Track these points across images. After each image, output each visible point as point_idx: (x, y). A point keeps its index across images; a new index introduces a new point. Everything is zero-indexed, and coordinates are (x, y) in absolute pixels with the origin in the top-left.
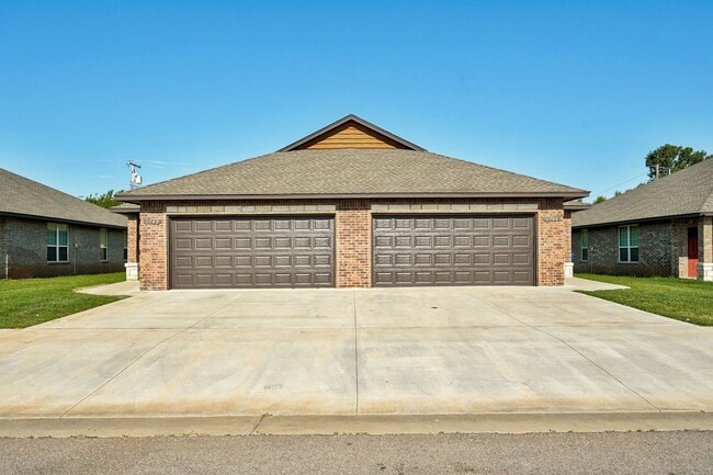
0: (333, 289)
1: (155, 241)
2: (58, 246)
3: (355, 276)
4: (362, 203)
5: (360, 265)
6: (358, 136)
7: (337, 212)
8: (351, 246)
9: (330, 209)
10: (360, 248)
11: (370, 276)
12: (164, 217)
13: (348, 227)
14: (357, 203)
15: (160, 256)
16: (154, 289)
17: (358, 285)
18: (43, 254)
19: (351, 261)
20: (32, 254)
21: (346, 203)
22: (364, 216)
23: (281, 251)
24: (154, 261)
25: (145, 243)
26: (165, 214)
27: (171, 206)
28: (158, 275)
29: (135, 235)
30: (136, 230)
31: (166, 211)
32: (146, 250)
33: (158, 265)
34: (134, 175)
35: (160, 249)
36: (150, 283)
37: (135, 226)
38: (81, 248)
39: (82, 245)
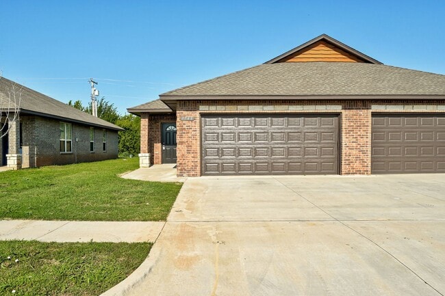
0: (338, 176)
1: (190, 135)
2: (66, 140)
3: (357, 165)
4: (364, 103)
5: (362, 156)
6: (329, 52)
7: (343, 111)
8: (354, 140)
9: (337, 108)
10: (361, 141)
11: (370, 165)
12: (197, 114)
13: (352, 124)
14: (360, 104)
15: (193, 147)
16: (189, 176)
17: (359, 172)
18: (57, 146)
19: (354, 152)
20: (51, 146)
21: (351, 103)
22: (365, 115)
23: (294, 144)
24: (189, 152)
25: (181, 136)
26: (198, 112)
27: (203, 105)
28: (193, 164)
29: (147, 131)
30: (147, 127)
31: (198, 110)
32: (182, 143)
33: (192, 155)
34: (93, 89)
35: (194, 142)
36: (185, 170)
37: (147, 124)
38: (80, 141)
39: (80, 140)
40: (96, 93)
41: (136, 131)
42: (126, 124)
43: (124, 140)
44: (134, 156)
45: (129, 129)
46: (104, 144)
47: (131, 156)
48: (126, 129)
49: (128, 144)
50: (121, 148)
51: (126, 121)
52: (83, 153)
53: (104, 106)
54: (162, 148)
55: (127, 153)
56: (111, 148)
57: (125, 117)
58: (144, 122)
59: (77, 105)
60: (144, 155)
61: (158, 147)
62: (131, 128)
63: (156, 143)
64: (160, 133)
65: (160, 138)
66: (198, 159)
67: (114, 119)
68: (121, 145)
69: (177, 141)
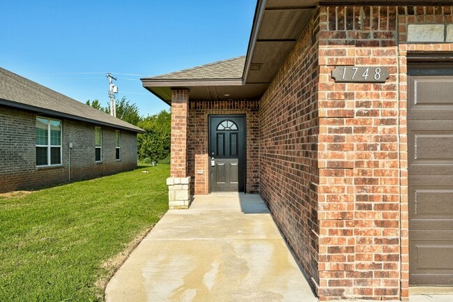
1: (368, 138)
2: (49, 146)
12: (397, 57)
18: (31, 157)
20: (14, 157)
24: (364, 203)
27: (420, 22)
28: (379, 249)
29: (184, 128)
30: (184, 121)
31: (403, 39)
32: (338, 169)
33: (379, 216)
34: (111, 85)
35: (385, 164)
36: (351, 273)
37: (184, 113)
38: (76, 148)
39: (77, 145)
40: (115, 90)
41: (160, 133)
42: (149, 126)
43: (145, 145)
44: (157, 162)
45: (151, 132)
46: (118, 150)
47: (153, 163)
48: (149, 132)
49: (150, 149)
50: (143, 154)
51: (148, 123)
52: (81, 164)
53: (125, 106)
54: (210, 163)
55: (149, 158)
56: (126, 156)
57: (148, 119)
58: (179, 110)
59: (95, 105)
60: (177, 180)
61: (203, 162)
62: (154, 131)
63: (199, 153)
64: (206, 134)
65: (206, 143)
66: (401, 232)
67: (135, 120)
68: (142, 150)
69: (323, 162)
